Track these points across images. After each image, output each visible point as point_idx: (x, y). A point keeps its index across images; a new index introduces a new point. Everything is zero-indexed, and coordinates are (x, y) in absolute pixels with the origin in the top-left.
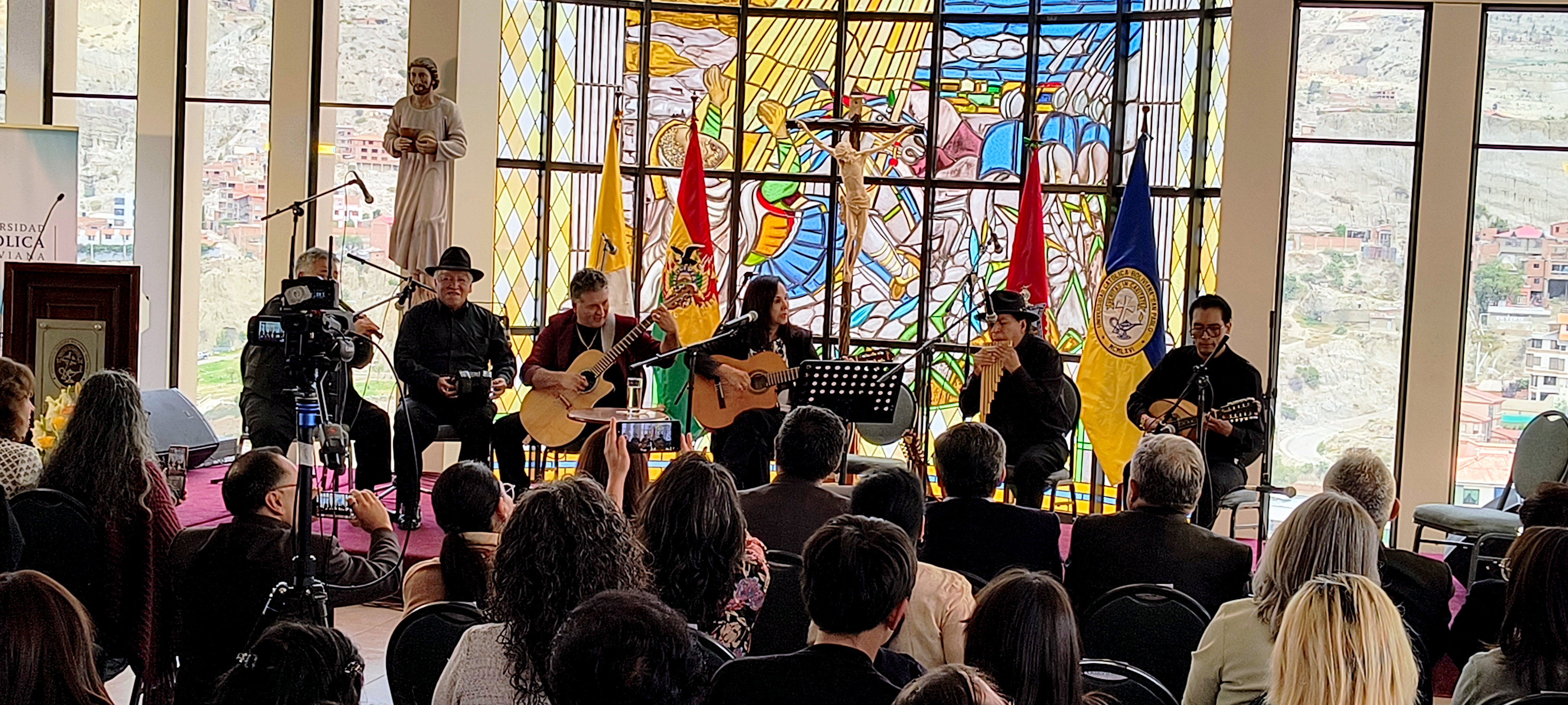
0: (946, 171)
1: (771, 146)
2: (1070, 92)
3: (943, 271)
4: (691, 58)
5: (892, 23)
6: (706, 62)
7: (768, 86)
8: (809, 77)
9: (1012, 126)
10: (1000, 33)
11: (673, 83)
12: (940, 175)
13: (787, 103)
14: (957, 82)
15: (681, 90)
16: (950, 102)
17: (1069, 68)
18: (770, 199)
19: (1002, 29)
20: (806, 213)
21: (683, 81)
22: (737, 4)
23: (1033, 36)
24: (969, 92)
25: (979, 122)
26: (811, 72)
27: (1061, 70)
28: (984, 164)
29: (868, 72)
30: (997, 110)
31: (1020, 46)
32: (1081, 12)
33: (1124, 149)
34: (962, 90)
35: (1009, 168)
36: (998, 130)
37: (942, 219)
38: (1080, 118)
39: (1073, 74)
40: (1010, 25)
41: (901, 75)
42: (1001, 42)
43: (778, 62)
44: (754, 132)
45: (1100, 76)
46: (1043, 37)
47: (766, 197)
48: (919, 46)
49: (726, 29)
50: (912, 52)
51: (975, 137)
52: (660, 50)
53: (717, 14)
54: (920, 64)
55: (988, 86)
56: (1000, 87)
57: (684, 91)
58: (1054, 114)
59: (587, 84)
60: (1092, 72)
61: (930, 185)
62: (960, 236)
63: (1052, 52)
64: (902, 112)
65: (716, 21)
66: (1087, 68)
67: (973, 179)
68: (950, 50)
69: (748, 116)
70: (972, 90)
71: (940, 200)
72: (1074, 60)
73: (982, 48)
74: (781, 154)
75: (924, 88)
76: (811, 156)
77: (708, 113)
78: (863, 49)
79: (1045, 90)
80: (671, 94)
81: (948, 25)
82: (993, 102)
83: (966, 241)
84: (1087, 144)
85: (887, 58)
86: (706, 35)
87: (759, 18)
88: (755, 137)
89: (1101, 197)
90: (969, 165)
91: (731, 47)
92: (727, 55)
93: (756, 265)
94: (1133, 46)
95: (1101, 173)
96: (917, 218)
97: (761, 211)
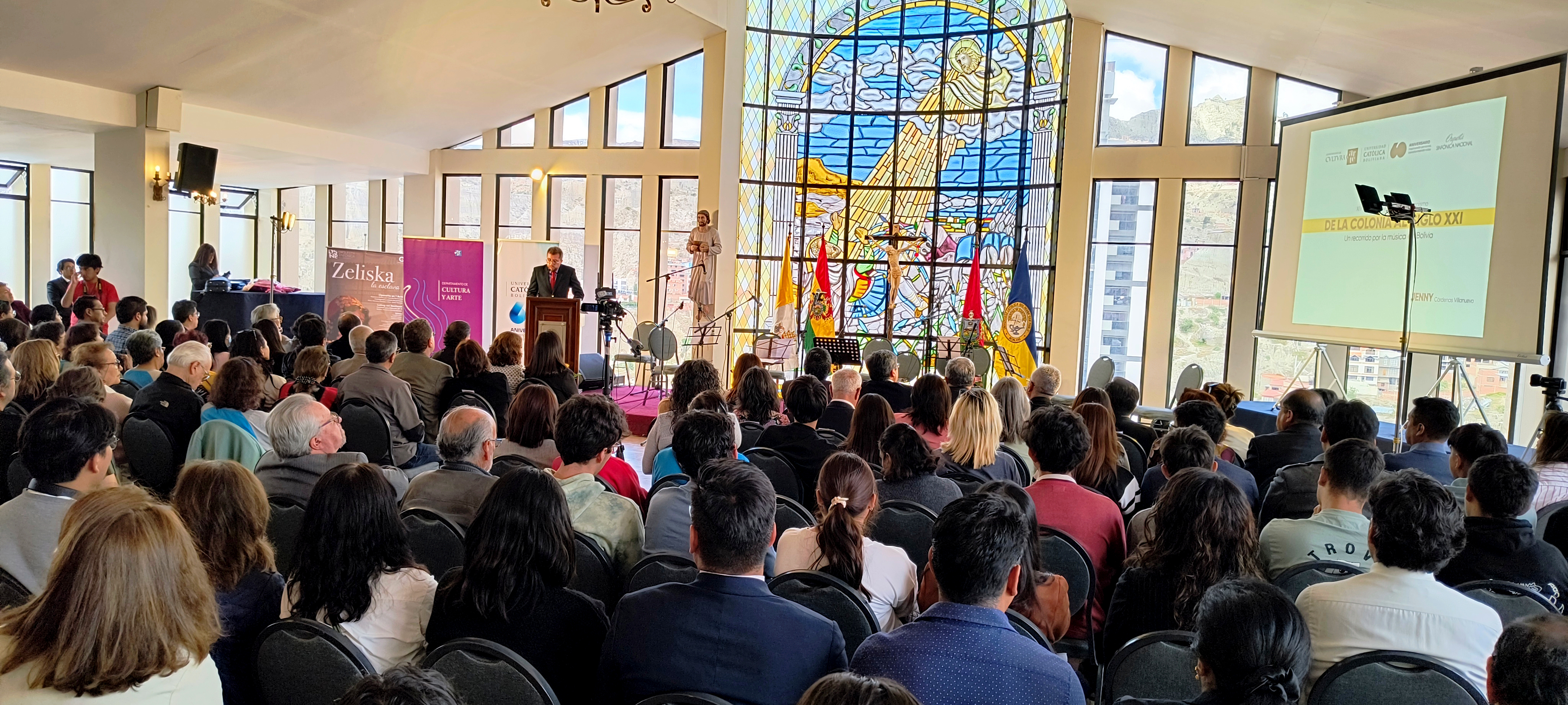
0: (940, 258)
1: (860, 248)
2: (997, 222)
4: (826, 209)
5: (916, 191)
6: (832, 210)
7: (860, 221)
9: (970, 238)
12: (938, 260)
13: (868, 228)
14: (946, 218)
16: (942, 227)
17: (996, 212)
18: (860, 272)
19: (966, 194)
20: (876, 278)
21: (822, 219)
22: (846, 184)
23: (981, 196)
24: (951, 222)
25: (955, 236)
26: (879, 214)
27: (992, 212)
29: (905, 213)
30: (964, 231)
31: (974, 201)
32: (1002, 185)
34: (948, 221)
35: (969, 257)
36: (964, 240)
37: (938, 280)
41: (920, 215)
42: (965, 200)
43: (864, 210)
44: (853, 241)
45: (1010, 215)
46: (984, 197)
47: (858, 271)
48: (928, 202)
49: (841, 195)
50: (925, 204)
51: (954, 243)
52: (811, 205)
53: (837, 189)
54: (927, 210)
55: (960, 220)
56: (965, 220)
58: (989, 233)
60: (1007, 213)
61: (933, 265)
62: (947, 288)
63: (989, 204)
64: (921, 232)
65: (837, 192)
66: (1004, 211)
67: (953, 262)
68: (942, 204)
69: (851, 233)
71: (937, 272)
72: (998, 208)
74: (865, 251)
75: (930, 221)
76: (878, 252)
77: (832, 233)
78: (903, 203)
79: (985, 221)
81: (942, 192)
82: (962, 227)
83: (949, 291)
84: (1004, 245)
85: (914, 207)
86: (832, 198)
87: (856, 190)
88: (854, 244)
89: (1010, 271)
90: (951, 256)
91: (843, 203)
92: (841, 207)
93: (854, 302)
94: (1025, 201)
95: (1010, 259)
96: (927, 280)
97: (856, 277)
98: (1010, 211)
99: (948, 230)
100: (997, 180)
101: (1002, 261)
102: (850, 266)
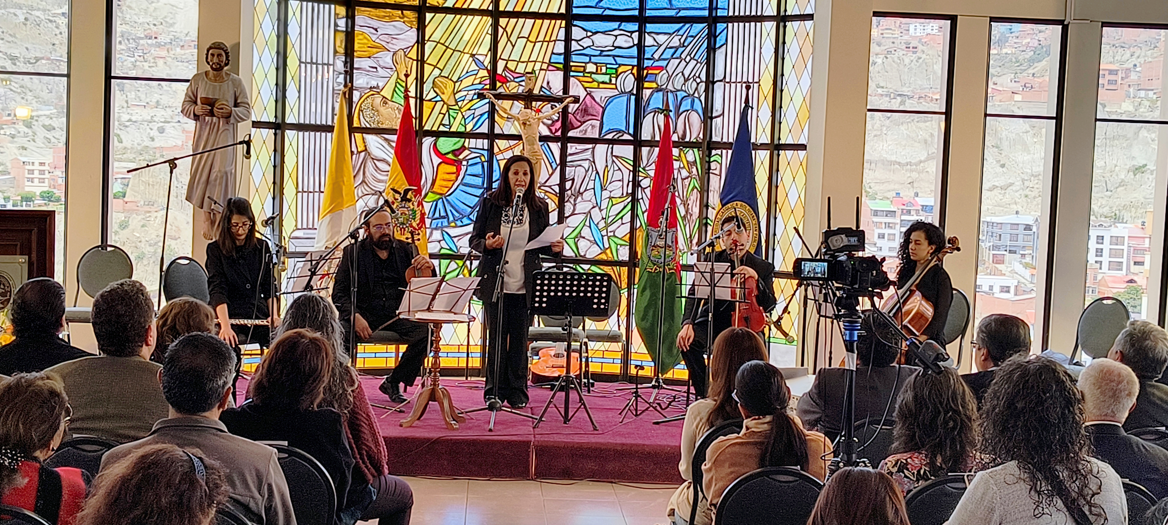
0: (575, 130)
1: (444, 111)
2: (670, 74)
3: (575, 205)
4: (384, 44)
5: (533, 20)
6: (394, 47)
7: (441, 65)
8: (471, 59)
9: (625, 98)
10: (615, 29)
11: (370, 62)
12: (571, 134)
13: (455, 79)
14: (584, 65)
15: (376, 68)
16: (579, 80)
17: (669, 56)
19: (617, 27)
21: (378, 61)
22: (417, 3)
23: (641, 32)
24: (591, 73)
25: (600, 95)
26: (473, 56)
27: (662, 57)
28: (604, 126)
29: (515, 56)
30: (614, 86)
31: (630, 39)
32: (678, 15)
33: (714, 115)
34: (587, 71)
35: (624, 129)
36: (615, 101)
37: (572, 166)
38: (678, 93)
39: (672, 60)
40: (623, 24)
41: (540, 59)
42: (616, 36)
43: (448, 47)
44: (430, 100)
45: (693, 63)
47: (440, 150)
48: (554, 38)
49: (408, 22)
50: (548, 42)
51: (597, 105)
52: (361, 37)
53: (402, 10)
54: (555, 51)
55: (607, 68)
56: (616, 69)
57: (379, 69)
58: (657, 91)
59: (308, 63)
60: (687, 60)
61: (564, 140)
62: (587, 179)
63: (656, 44)
64: (542, 87)
65: (401, 16)
66: (683, 56)
67: (597, 136)
68: (577, 41)
69: (427, 87)
70: (595, 71)
71: (571, 152)
72: (673, 50)
73: (603, 41)
75: (558, 69)
77: (396, 86)
78: (511, 39)
79: (650, 72)
80: (369, 71)
81: (575, 23)
82: (610, 80)
83: (591, 183)
84: (684, 111)
85: (530, 45)
86: (394, 26)
87: (433, 14)
88: (431, 104)
89: (696, 150)
90: (593, 127)
91: (412, 35)
92: (409, 42)
93: (433, 201)
94: (720, 40)
95: (695, 133)
96: (554, 166)
97: (437, 160)
98: (692, 56)
99: (586, 85)
100: (669, 7)
101: (680, 136)
102: (427, 142)
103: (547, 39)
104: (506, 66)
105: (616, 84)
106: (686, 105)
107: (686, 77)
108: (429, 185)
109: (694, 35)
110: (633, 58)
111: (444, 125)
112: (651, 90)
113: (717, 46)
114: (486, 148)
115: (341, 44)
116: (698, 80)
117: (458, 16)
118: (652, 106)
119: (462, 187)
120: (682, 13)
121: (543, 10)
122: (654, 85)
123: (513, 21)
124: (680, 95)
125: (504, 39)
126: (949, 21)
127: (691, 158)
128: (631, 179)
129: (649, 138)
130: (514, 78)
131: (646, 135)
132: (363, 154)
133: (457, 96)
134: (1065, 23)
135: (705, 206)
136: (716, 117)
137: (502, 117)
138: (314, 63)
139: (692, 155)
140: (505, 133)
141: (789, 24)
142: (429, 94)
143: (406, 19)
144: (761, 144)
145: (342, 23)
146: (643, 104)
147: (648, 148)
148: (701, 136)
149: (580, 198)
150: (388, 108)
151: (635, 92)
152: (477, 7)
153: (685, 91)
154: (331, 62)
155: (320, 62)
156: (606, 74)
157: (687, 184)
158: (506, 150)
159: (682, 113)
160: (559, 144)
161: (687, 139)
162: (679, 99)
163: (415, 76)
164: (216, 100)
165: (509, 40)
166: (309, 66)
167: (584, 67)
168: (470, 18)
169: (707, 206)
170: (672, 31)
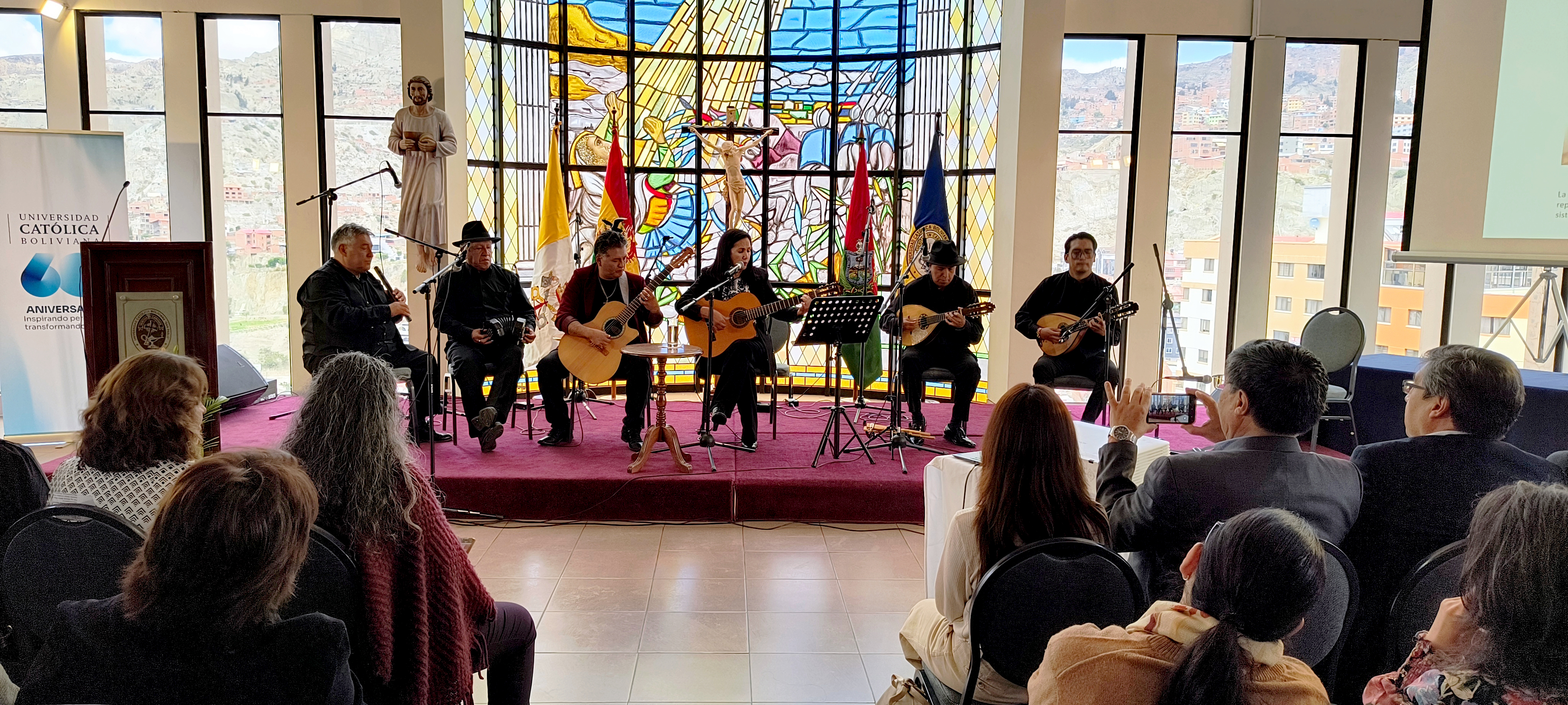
0: (776, 164)
1: (654, 148)
2: (863, 108)
3: (777, 233)
5: (734, 63)
7: (650, 106)
8: (678, 100)
9: (821, 133)
10: (810, 69)
11: (583, 104)
12: (772, 167)
13: (663, 118)
14: (782, 102)
15: (590, 110)
16: (777, 117)
18: (655, 186)
19: (812, 66)
20: (680, 196)
23: (835, 70)
24: (789, 110)
25: (798, 130)
26: (679, 97)
27: (855, 93)
28: (802, 159)
29: (719, 96)
31: (825, 77)
32: (869, 53)
33: (904, 145)
34: (785, 108)
37: (774, 197)
38: (871, 126)
39: (864, 96)
40: (818, 63)
41: (742, 98)
42: (811, 75)
43: (656, 89)
44: (641, 139)
45: (884, 97)
46: (841, 71)
47: (651, 185)
48: (754, 78)
50: (750, 82)
51: (795, 140)
52: (574, 81)
54: (755, 91)
55: (804, 105)
56: (812, 106)
57: (592, 110)
58: (851, 124)
59: (524, 105)
60: (878, 95)
61: (766, 173)
62: (788, 209)
63: (848, 81)
67: (796, 168)
68: (776, 81)
69: (638, 126)
70: (792, 108)
73: (799, 80)
74: (661, 155)
75: (759, 107)
76: (682, 155)
79: (844, 107)
80: (583, 113)
82: (807, 116)
83: (792, 213)
84: (876, 143)
85: (732, 86)
86: (605, 70)
87: (642, 59)
88: (643, 142)
89: (888, 179)
90: (792, 160)
91: (623, 79)
92: (620, 85)
93: (647, 233)
94: (909, 75)
95: (887, 162)
96: (757, 197)
97: (649, 195)
98: (883, 91)
99: (785, 121)
100: (860, 46)
101: (873, 166)
102: (639, 178)
103: (748, 79)
104: (710, 106)
105: (812, 120)
106: (878, 137)
107: (878, 110)
108: (642, 218)
109: (884, 70)
110: (828, 94)
111: (654, 162)
112: (845, 124)
113: (906, 80)
114: (694, 182)
115: (556, 88)
116: (889, 113)
117: (665, 61)
118: (846, 140)
119: (673, 219)
120: (873, 51)
121: (743, 53)
122: (848, 120)
123: (716, 64)
124: (873, 127)
125: (709, 79)
126: (1136, 41)
127: (883, 186)
128: (828, 208)
129: (844, 169)
130: (718, 117)
131: (841, 167)
132: (580, 190)
133: (666, 135)
134: (1251, 39)
135: (897, 230)
136: (906, 147)
137: (708, 153)
138: (530, 106)
139: (885, 183)
140: (712, 168)
141: (975, 56)
142: (640, 132)
143: (616, 64)
144: (950, 171)
145: (556, 67)
146: (838, 137)
147: (844, 178)
148: (893, 165)
149: (781, 227)
150: (602, 147)
151: (830, 126)
152: (682, 52)
153: (877, 124)
154: (547, 104)
155: (535, 104)
156: (803, 110)
157: (881, 210)
158: (713, 183)
159: (874, 144)
160: (761, 177)
161: (880, 169)
162: (871, 131)
163: (626, 117)
164: (420, 135)
165: (712, 81)
166: (525, 108)
167: (783, 105)
168: (676, 61)
169: (900, 231)
170: (864, 68)
